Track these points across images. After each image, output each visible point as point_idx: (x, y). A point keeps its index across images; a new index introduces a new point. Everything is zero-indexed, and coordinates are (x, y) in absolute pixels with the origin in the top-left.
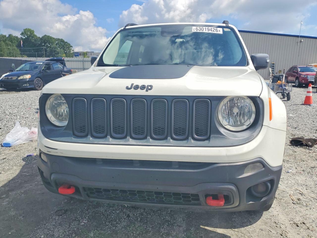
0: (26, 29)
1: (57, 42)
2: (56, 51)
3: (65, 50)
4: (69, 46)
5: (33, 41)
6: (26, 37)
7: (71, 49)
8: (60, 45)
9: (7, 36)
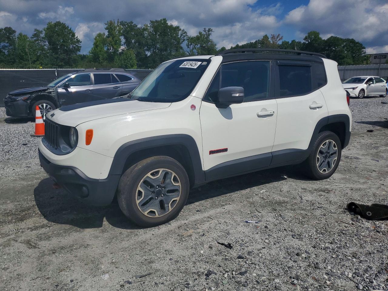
0: (311, 32)
1: (345, 44)
2: (341, 55)
3: (354, 53)
4: (360, 47)
5: (316, 45)
6: (309, 41)
7: (362, 51)
8: (348, 47)
9: (290, 42)
